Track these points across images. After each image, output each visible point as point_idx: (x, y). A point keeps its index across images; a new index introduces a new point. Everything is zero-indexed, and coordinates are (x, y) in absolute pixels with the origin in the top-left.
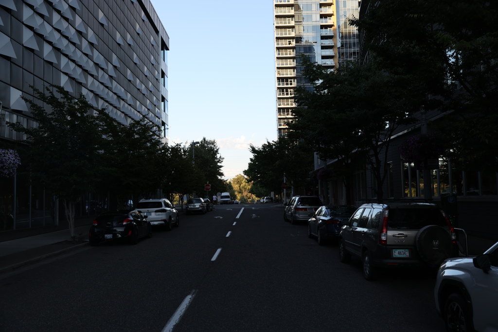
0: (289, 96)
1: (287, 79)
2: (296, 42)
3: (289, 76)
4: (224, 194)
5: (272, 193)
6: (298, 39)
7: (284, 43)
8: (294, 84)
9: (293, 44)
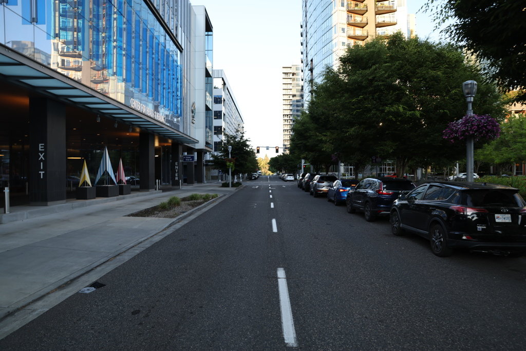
0: (288, 124)
1: (288, 115)
2: (293, 97)
3: (289, 114)
4: (259, 171)
5: (278, 172)
6: (294, 96)
7: (286, 97)
8: (291, 118)
9: (291, 98)
